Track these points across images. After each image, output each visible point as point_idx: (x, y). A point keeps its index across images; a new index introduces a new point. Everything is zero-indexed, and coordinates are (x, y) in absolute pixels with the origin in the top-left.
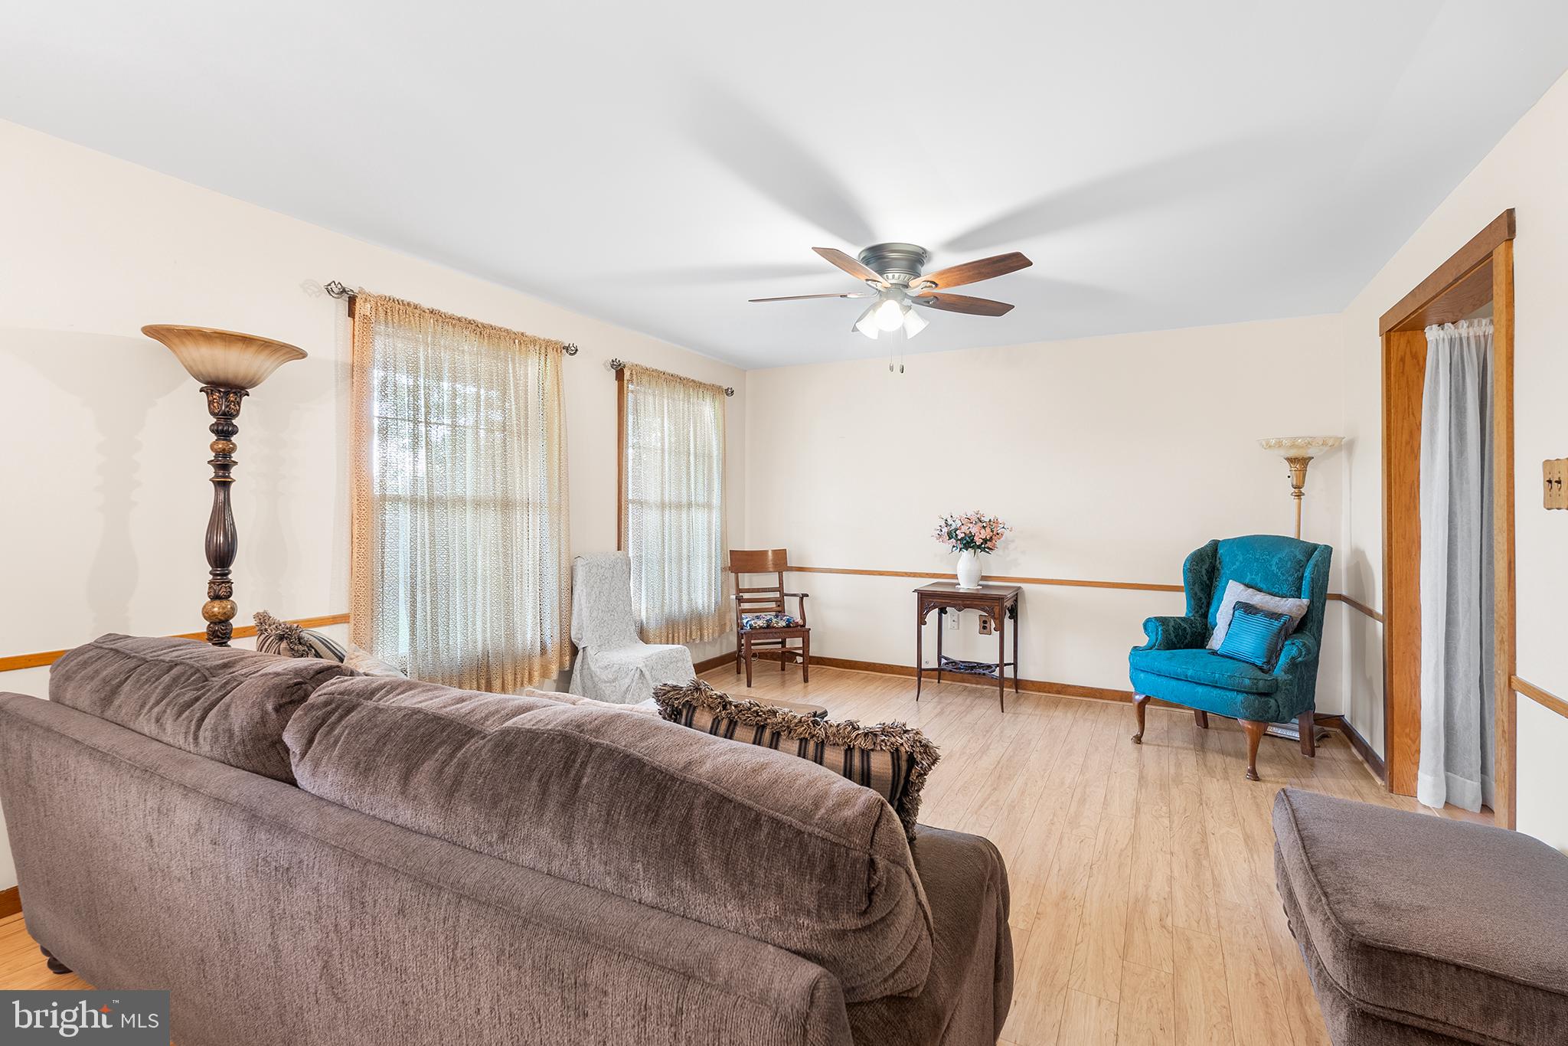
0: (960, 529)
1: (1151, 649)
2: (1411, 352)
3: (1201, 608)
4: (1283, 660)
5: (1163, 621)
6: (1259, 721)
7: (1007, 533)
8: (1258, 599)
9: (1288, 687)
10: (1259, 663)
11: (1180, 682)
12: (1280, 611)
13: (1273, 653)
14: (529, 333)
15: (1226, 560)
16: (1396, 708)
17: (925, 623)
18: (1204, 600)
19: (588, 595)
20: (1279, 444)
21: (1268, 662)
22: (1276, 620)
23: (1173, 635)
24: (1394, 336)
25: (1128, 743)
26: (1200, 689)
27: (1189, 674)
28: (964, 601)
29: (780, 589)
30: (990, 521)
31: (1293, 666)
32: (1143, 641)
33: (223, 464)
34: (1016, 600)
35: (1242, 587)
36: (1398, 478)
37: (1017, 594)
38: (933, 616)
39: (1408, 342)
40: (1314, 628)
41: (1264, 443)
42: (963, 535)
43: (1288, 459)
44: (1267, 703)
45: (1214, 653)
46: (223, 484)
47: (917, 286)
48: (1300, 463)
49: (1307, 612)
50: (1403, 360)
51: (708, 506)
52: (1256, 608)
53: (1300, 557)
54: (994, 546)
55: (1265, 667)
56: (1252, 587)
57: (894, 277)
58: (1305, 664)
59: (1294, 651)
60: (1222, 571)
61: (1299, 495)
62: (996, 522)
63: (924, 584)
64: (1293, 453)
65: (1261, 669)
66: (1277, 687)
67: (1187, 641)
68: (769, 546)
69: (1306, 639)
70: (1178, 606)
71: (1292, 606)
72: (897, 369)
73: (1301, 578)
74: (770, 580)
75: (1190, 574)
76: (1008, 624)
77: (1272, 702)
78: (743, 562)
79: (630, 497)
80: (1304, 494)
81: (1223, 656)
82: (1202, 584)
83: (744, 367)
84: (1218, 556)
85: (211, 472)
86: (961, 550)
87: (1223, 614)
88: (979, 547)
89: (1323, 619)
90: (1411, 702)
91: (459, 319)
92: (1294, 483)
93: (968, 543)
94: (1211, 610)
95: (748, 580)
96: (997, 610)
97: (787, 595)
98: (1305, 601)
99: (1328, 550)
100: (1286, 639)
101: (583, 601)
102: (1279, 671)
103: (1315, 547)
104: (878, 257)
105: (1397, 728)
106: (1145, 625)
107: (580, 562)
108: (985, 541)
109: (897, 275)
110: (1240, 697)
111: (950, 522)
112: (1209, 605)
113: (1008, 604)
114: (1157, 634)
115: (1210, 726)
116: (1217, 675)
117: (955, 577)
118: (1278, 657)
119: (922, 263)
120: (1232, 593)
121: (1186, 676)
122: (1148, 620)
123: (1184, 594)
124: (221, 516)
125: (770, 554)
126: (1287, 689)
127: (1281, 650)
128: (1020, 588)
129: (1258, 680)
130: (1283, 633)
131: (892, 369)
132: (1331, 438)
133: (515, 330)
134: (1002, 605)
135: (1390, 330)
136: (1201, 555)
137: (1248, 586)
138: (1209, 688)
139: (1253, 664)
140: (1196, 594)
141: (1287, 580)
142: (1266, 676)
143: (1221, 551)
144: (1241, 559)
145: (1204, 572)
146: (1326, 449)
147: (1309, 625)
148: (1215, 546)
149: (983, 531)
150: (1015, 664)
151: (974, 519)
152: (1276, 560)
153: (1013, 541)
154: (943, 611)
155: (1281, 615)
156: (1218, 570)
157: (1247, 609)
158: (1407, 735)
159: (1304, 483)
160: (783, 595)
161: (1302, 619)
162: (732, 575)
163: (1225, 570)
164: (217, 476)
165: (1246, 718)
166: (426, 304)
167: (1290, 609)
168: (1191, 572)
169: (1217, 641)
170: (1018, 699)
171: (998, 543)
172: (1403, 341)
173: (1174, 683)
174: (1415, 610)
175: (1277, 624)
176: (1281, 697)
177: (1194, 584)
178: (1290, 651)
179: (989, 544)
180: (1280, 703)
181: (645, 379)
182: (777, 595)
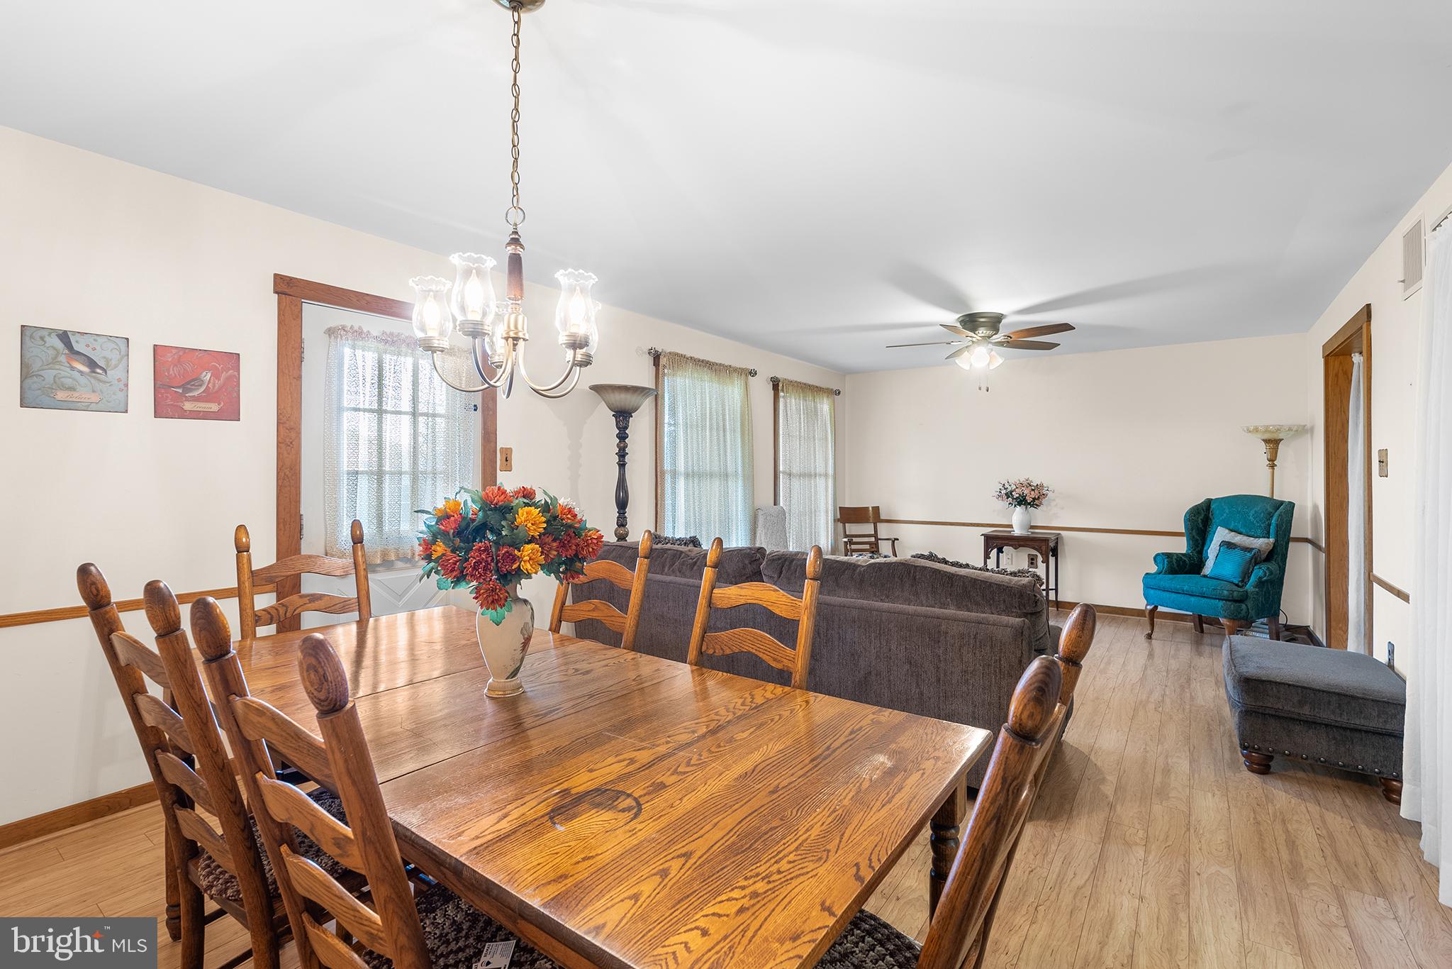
0: (1014, 490)
1: (1159, 574)
2: (1343, 370)
3: (1198, 547)
4: (1253, 579)
5: (1169, 555)
6: (1234, 619)
7: (1050, 494)
8: (1237, 539)
9: (1255, 596)
10: (1237, 582)
11: (1179, 595)
12: (1253, 547)
13: (1246, 575)
14: (733, 365)
15: (1217, 512)
16: (1332, 610)
17: (990, 558)
18: (1200, 542)
19: (766, 534)
20: (1256, 430)
21: (1242, 581)
22: (1249, 552)
23: (1175, 565)
24: (1331, 359)
25: (1141, 638)
26: (1193, 599)
27: (1185, 589)
28: (1018, 542)
29: (875, 535)
30: (1037, 485)
31: (1260, 583)
32: (1153, 569)
33: (622, 454)
34: (1057, 543)
35: (1227, 531)
36: (1333, 455)
37: (1057, 538)
38: (994, 553)
39: (1341, 363)
40: (1279, 559)
41: (1245, 429)
42: (1018, 495)
43: (1263, 440)
44: (1240, 607)
45: (1205, 576)
46: (622, 465)
47: (999, 337)
48: (1273, 444)
49: (1273, 547)
50: (1337, 375)
51: (826, 475)
52: (1235, 545)
53: (1270, 510)
54: (1041, 503)
55: (1240, 584)
56: (1234, 531)
57: (982, 332)
58: (1270, 582)
59: (1261, 573)
60: (1214, 521)
61: (1273, 466)
62: (1042, 486)
63: (987, 530)
64: (1267, 436)
65: (1237, 585)
66: (1247, 596)
67: (1186, 569)
68: (869, 504)
69: (1273, 566)
70: (1180, 546)
71: (1262, 544)
72: (984, 389)
73: (1269, 525)
74: (868, 528)
75: (1188, 523)
76: (1052, 560)
77: (1244, 606)
78: (848, 515)
79: (781, 470)
80: (1276, 466)
81: (1210, 578)
82: (1198, 530)
83: (845, 372)
84: (1211, 510)
85: (616, 459)
86: (1015, 506)
87: (1212, 550)
88: (1029, 504)
89: (1287, 554)
90: (1343, 607)
91: (703, 361)
92: (1269, 457)
93: (1022, 501)
94: (1205, 548)
95: (853, 529)
96: (1044, 548)
97: (880, 539)
98: (1272, 540)
99: (1292, 505)
100: (1255, 565)
101: (763, 538)
102: (1250, 586)
103: (1282, 503)
104: (971, 322)
105: (1333, 624)
106: (1155, 558)
107: (760, 513)
108: (1034, 499)
109: (985, 332)
110: (1221, 603)
111: (1007, 486)
112: (1203, 544)
113: (1052, 544)
114: (1164, 564)
115: (1205, 631)
116: (1205, 589)
117: (1011, 526)
118: (1249, 577)
119: (1000, 322)
120: (1220, 535)
121: (1183, 591)
122: (1157, 555)
123: (1185, 538)
124: (622, 485)
125: (870, 509)
126: (1254, 598)
127: (1252, 572)
128: (1060, 534)
129: (1233, 591)
130: (1253, 560)
131: (980, 389)
132: (1294, 426)
133: (726, 364)
134: (1048, 544)
135: (1328, 355)
136: (1198, 509)
137: (1232, 531)
138: (1199, 598)
139: (1232, 583)
140: (1194, 537)
141: (1260, 526)
142: (1241, 590)
143: (1213, 506)
144: (1227, 511)
145: (1200, 521)
146: (1292, 433)
147: (1277, 556)
148: (1208, 503)
149: (1033, 492)
150: (1056, 590)
151: (1025, 483)
152: (1253, 512)
153: (1054, 500)
154: (1000, 551)
155: (1252, 549)
156: (1211, 519)
157: (1228, 545)
158: (1340, 629)
159: (1276, 457)
160: (877, 539)
161: (1269, 552)
162: (840, 525)
163: (1216, 520)
164: (620, 461)
165: (1225, 617)
166: (688, 355)
167: (1260, 545)
168: (1189, 521)
169: (1208, 569)
170: (1058, 614)
171: (1044, 501)
172: (1337, 363)
173: (1174, 595)
174: (1345, 544)
175: (1249, 555)
176: (1250, 603)
177: (1192, 530)
178: (1258, 573)
179: (1036, 502)
180: (1249, 607)
181: (790, 388)
182: (873, 539)
